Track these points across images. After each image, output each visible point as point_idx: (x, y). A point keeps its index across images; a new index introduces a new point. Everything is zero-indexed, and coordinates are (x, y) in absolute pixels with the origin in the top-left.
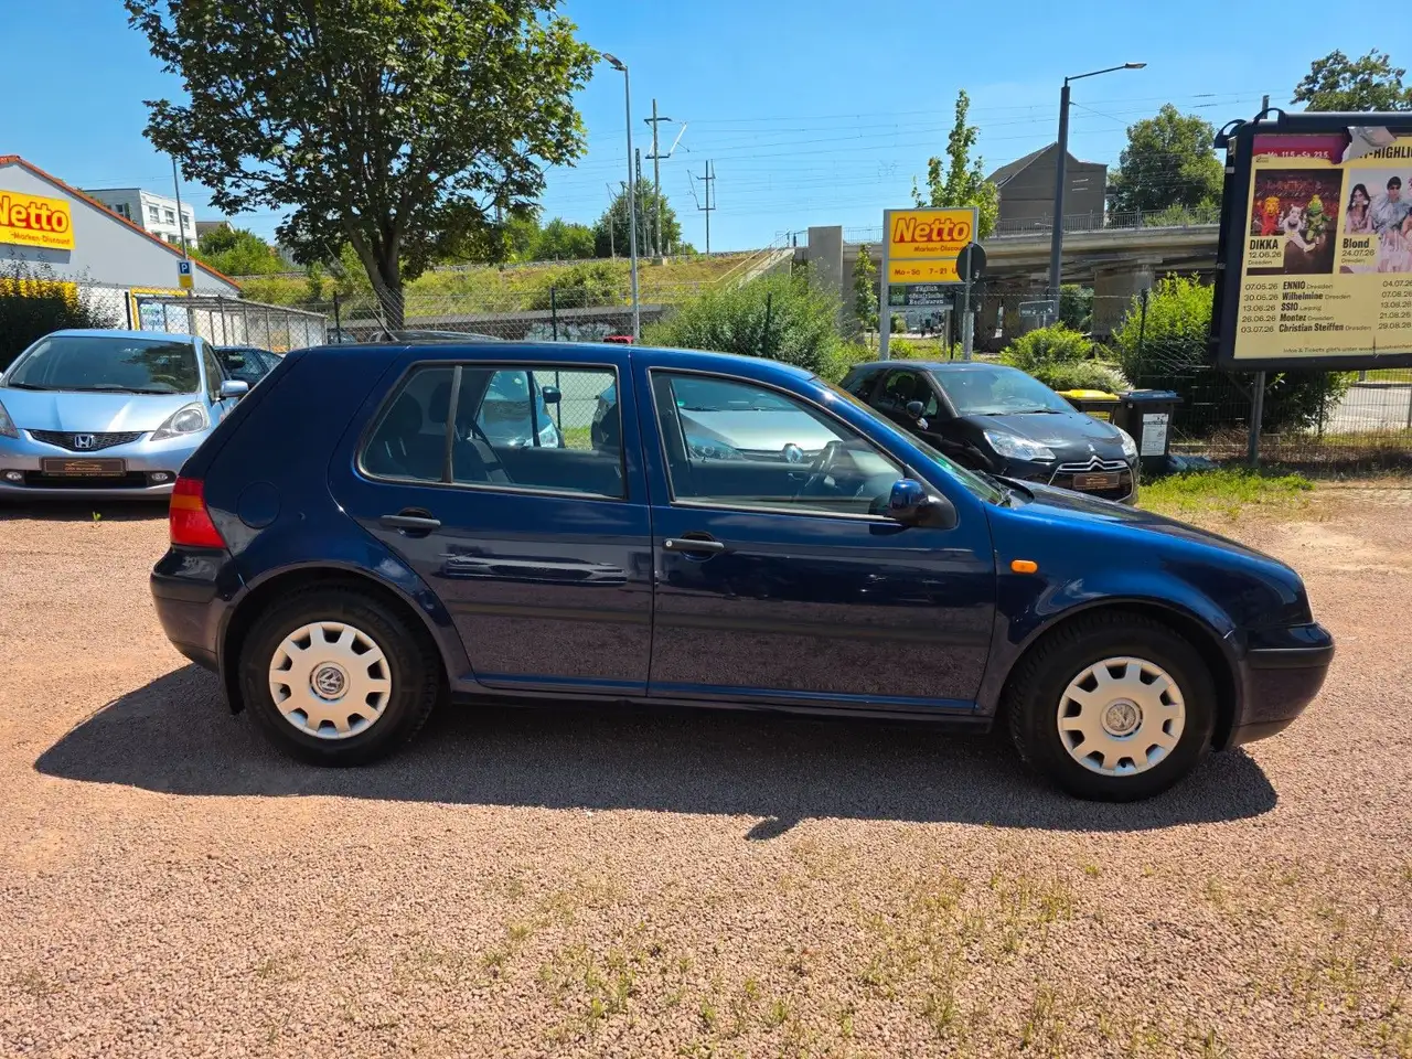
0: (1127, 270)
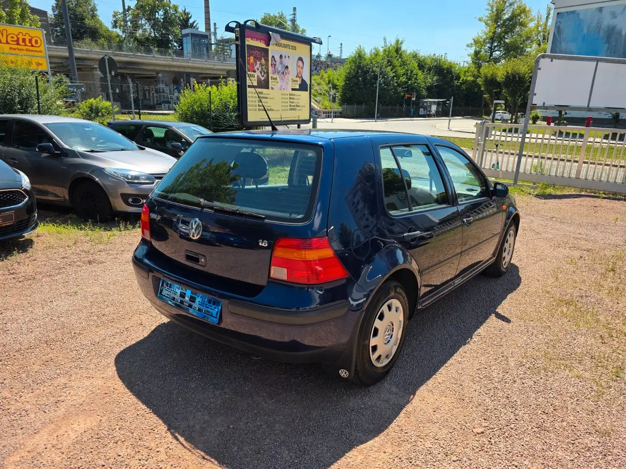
0: (89, 69)
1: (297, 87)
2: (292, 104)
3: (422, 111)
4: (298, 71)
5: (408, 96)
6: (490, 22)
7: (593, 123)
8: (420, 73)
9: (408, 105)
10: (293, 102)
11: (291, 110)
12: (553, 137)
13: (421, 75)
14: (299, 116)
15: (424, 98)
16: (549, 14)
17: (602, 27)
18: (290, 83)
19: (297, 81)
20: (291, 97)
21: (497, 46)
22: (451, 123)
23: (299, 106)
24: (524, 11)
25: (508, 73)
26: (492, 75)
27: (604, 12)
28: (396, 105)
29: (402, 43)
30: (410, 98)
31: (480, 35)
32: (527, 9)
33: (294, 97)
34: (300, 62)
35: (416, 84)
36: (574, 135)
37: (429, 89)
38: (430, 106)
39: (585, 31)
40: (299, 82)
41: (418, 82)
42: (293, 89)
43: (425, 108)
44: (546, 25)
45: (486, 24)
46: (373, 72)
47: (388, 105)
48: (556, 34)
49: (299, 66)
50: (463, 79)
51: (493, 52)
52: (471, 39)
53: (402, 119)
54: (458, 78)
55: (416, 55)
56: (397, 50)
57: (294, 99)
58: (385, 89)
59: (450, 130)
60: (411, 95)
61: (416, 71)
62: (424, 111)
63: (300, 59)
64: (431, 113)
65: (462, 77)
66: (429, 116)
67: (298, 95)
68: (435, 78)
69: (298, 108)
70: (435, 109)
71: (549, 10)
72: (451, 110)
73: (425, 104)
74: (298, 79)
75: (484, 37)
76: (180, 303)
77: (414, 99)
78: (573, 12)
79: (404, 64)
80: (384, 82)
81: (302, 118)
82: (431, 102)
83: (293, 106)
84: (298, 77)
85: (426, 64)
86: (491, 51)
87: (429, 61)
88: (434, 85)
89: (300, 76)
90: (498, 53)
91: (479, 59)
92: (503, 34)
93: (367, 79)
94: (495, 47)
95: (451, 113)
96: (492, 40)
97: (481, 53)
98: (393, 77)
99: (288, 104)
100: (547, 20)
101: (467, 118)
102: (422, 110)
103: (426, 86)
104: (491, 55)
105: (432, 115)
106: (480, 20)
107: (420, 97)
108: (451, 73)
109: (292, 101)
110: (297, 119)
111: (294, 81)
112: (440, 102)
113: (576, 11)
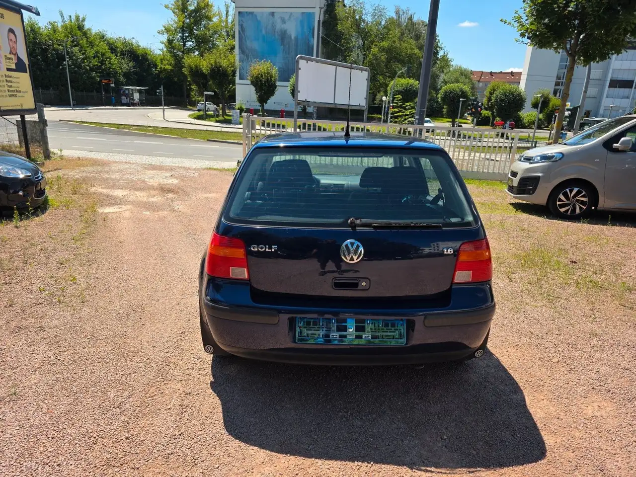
1: (14, 67)
2: (11, 89)
3: (124, 100)
4: (12, 46)
5: (106, 81)
6: (177, 11)
7: (286, 115)
8: (113, 57)
9: (107, 91)
10: (11, 87)
11: (10, 96)
12: (263, 128)
13: (114, 60)
14: (22, 105)
15: (124, 85)
16: (228, 11)
17: (277, 30)
18: (4, 60)
19: (12, 59)
20: (9, 79)
21: (188, 36)
22: (165, 113)
23: (20, 92)
24: (207, 5)
25: (212, 65)
26: (196, 66)
27: (275, 17)
28: (93, 91)
29: (84, 20)
30: (108, 84)
31: (171, 23)
32: (210, 3)
33: (11, 79)
34: (12, 35)
35: (111, 70)
36: (273, 125)
37: (126, 75)
38: (133, 94)
39: (264, 32)
40: (15, 61)
41: (114, 67)
42: (8, 70)
43: (127, 96)
44: (227, 21)
45: (174, 13)
46: (54, 49)
47: (82, 91)
48: (241, 31)
49: (11, 40)
50: (161, 67)
51: (186, 42)
52: (162, 26)
53: (104, 107)
54: (156, 66)
55: (103, 36)
56: (80, 28)
57: (11, 82)
58: (75, 72)
59: (166, 121)
60: (110, 81)
61: (109, 54)
62: (127, 99)
63: (11, 31)
64: (135, 102)
65: (160, 66)
66: (134, 105)
67: (15, 78)
68: (131, 64)
69: (19, 94)
70: (139, 98)
71: (227, 7)
72: (163, 99)
73: (127, 92)
74: (12, 56)
75: (175, 26)
76: (340, 338)
77: (113, 85)
78: (252, 13)
79: (91, 44)
80: (73, 64)
81: (25, 107)
82: (132, 90)
83: (11, 91)
84: (13, 54)
85: (117, 47)
86: (183, 41)
87: (119, 45)
88: (132, 71)
89: (14, 53)
90: (190, 43)
91: (173, 48)
92: (192, 25)
93: (48, 57)
94: (187, 37)
95: (163, 103)
96: (183, 29)
97: (174, 42)
98: (83, 59)
99: (6, 88)
100: (227, 17)
101: (174, 108)
102: (123, 98)
103: (122, 72)
104: (184, 45)
105: (136, 103)
106: (166, 7)
107: (118, 83)
108: (147, 60)
109: (9, 84)
110: (19, 108)
111: (9, 59)
112: (143, 90)
113: (253, 12)
